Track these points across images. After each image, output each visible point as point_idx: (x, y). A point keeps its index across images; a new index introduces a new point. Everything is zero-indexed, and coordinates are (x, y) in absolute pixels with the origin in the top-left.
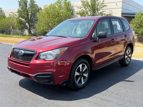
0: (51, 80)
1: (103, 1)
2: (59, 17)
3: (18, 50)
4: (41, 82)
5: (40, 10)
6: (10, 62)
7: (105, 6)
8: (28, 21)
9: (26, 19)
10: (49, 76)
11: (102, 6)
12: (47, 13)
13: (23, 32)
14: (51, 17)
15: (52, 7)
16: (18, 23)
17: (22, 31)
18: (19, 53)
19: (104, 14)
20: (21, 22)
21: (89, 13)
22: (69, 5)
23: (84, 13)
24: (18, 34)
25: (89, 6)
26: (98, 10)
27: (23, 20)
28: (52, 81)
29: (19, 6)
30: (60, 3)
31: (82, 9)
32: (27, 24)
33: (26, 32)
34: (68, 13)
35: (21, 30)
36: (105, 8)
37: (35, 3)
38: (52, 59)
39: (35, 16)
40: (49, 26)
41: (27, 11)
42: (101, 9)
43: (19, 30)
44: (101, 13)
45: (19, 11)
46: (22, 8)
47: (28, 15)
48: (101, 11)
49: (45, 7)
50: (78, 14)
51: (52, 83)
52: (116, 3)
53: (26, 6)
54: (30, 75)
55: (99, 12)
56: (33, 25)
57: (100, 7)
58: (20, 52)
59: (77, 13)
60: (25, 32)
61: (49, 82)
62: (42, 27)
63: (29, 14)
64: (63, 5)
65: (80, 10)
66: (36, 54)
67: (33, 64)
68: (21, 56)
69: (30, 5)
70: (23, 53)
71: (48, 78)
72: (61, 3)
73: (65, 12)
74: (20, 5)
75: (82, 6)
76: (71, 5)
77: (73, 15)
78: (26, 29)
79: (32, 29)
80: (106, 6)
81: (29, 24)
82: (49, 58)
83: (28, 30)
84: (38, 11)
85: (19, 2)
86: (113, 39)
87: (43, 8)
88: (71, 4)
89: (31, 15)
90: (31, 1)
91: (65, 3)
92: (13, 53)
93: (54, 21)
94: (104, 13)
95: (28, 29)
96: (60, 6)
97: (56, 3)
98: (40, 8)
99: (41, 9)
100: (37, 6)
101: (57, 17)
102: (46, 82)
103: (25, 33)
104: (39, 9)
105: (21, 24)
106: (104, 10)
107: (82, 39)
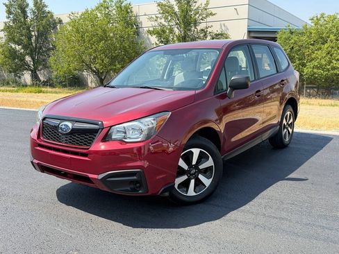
0: (138, 185)
1: (207, 4)
2: (106, 41)
3: (58, 122)
4: (117, 190)
5: (59, 25)
6: (38, 148)
7: (212, 14)
8: (31, 51)
9: (25, 47)
10: (135, 178)
11: (204, 16)
12: (78, 31)
13: (20, 77)
14: (87, 39)
15: (88, 16)
16: (6, 57)
17: (16, 75)
18: (61, 128)
19: (210, 32)
20: (13, 54)
21: (177, 31)
22: (128, 13)
23: (164, 32)
24: (8, 84)
25: (175, 13)
26: (196, 24)
27: (18, 48)
28: (139, 187)
29: (6, 15)
30: (108, 8)
31: (159, 21)
32: (28, 59)
33: (27, 77)
34: (127, 30)
35: (15, 71)
36: (210, 18)
37: (47, 9)
38: (139, 140)
39: (46, 38)
40: (83, 62)
41: (28, 28)
42: (202, 21)
43: (10, 72)
44: (202, 30)
45: (7, 28)
46: (14, 21)
47: (30, 37)
48: (201, 26)
49: (72, 18)
50: (151, 33)
51: (140, 192)
52: (235, 7)
53: (25, 16)
54: (91, 176)
55: (199, 28)
56: (44, 60)
57: (201, 17)
58: (63, 127)
59: (149, 32)
60: (23, 78)
61: (134, 190)
62: (66, 65)
63: (33, 33)
64: (114, 11)
65: (155, 24)
66: (102, 129)
67: (97, 152)
68: (67, 134)
69: (34, 12)
70: (71, 127)
71: (132, 182)
72: (110, 9)
73: (121, 28)
74: (9, 12)
75: (160, 15)
76: (132, 12)
77: (138, 35)
78: (26, 69)
79: (41, 69)
80: (214, 14)
81: (33, 59)
82: (132, 137)
83: (30, 72)
84: (55, 27)
85: (6, 6)
86: (259, 91)
87: (66, 20)
88: (133, 10)
89: (37, 38)
90: (36, 4)
91: (117, 7)
92: (43, 128)
93: (95, 51)
94: (209, 30)
95: (32, 71)
96: (107, 15)
97: (97, 8)
98: (57, 21)
99: (60, 22)
100: (52, 16)
101: (101, 40)
102: (127, 191)
103: (24, 80)
104: (56, 23)
105: (14, 59)
106: (210, 24)
107: (197, 92)
